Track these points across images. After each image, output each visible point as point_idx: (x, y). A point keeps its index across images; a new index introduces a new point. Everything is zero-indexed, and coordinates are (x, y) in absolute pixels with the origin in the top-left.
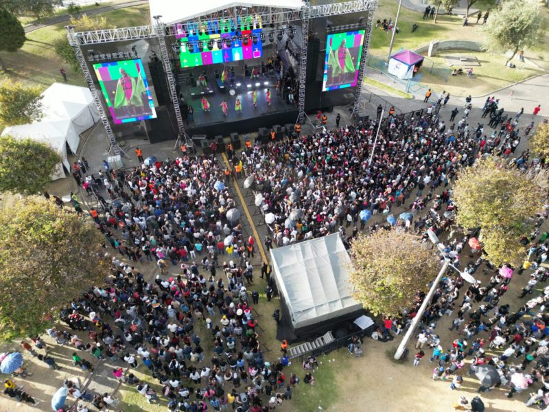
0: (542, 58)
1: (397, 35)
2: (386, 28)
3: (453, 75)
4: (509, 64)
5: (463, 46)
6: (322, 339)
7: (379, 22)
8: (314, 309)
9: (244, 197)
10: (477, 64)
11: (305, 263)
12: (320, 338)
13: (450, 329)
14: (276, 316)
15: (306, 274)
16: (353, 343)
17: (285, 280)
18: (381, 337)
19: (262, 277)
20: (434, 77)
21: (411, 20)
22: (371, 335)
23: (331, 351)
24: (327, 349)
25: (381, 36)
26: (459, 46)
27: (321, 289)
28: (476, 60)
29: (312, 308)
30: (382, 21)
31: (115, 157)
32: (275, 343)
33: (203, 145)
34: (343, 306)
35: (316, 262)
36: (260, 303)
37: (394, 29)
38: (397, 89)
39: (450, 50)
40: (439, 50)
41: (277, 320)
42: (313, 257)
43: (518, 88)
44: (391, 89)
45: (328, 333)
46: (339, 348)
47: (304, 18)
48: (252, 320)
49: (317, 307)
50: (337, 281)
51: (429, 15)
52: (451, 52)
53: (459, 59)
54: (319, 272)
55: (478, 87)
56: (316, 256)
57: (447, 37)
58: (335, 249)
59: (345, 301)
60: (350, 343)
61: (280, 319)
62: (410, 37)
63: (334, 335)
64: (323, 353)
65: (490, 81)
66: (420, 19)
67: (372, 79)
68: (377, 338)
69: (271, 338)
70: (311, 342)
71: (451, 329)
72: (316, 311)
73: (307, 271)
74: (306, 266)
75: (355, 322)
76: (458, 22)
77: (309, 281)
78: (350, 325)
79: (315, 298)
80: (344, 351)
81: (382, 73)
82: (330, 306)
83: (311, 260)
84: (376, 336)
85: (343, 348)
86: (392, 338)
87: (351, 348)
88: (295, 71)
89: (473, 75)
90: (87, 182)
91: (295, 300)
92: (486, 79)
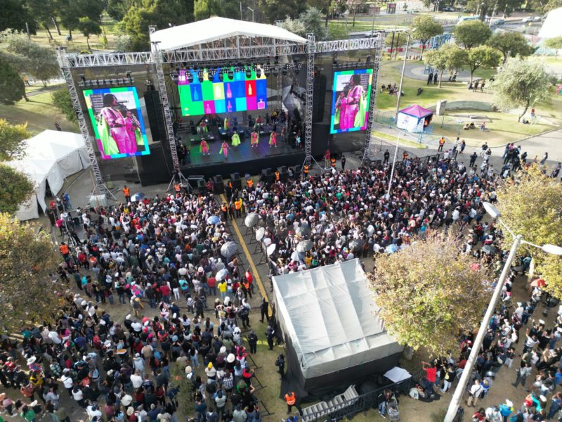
0: (553, 116)
1: (402, 98)
2: (392, 92)
3: (465, 129)
4: (521, 120)
5: (471, 106)
6: (343, 397)
7: (383, 87)
8: (331, 349)
9: (243, 236)
10: (488, 120)
11: (317, 293)
12: (339, 396)
13: (513, 385)
14: (280, 364)
15: (319, 306)
16: (386, 401)
17: (292, 313)
18: (423, 395)
19: (262, 321)
20: (445, 131)
21: (415, 86)
22: (409, 392)
23: (356, 414)
24: (352, 410)
25: (387, 99)
26: (467, 107)
27: (340, 324)
28: (487, 118)
29: (328, 348)
30: (387, 87)
31: (98, 196)
32: (277, 404)
33: (199, 185)
34: (370, 347)
35: (332, 293)
36: (259, 352)
37: (399, 93)
38: (408, 140)
39: (458, 110)
40: (446, 110)
41: (281, 372)
42: (326, 286)
43: (536, 140)
44: (403, 140)
45: (350, 388)
46: (366, 409)
47: (310, 52)
48: (247, 370)
49: (334, 347)
50: (359, 315)
51: (433, 82)
52: (460, 112)
53: (469, 117)
54: (335, 304)
55: (494, 139)
56: (330, 285)
57: (453, 98)
58: (354, 278)
59: (371, 340)
60: (381, 402)
61: (285, 370)
62: (416, 99)
63: (358, 391)
64: (344, 417)
65: (505, 134)
66: (425, 85)
67: (380, 132)
68: (417, 398)
69: (272, 397)
70: (327, 401)
71: (515, 385)
72: (334, 352)
73: (320, 303)
74: (318, 296)
75: (386, 375)
76: (463, 87)
77: (323, 314)
78: (380, 379)
79: (331, 336)
80: (374, 415)
81: (391, 128)
82: (351, 346)
83: (324, 289)
84: (415, 395)
85: (372, 410)
86: (438, 397)
87: (383, 409)
88: (301, 113)
89: (486, 129)
90: (62, 219)
91: (305, 338)
92: (500, 133)
